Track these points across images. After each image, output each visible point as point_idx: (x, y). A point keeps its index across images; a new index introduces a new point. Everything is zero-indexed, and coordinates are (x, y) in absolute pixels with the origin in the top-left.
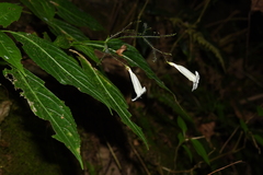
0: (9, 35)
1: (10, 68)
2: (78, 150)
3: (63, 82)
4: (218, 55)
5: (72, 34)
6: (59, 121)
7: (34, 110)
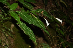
0: (16, 12)
1: (18, 22)
2: (36, 41)
3: (30, 23)
4: (65, 4)
5: (29, 6)
6: (31, 34)
7: (25, 33)
